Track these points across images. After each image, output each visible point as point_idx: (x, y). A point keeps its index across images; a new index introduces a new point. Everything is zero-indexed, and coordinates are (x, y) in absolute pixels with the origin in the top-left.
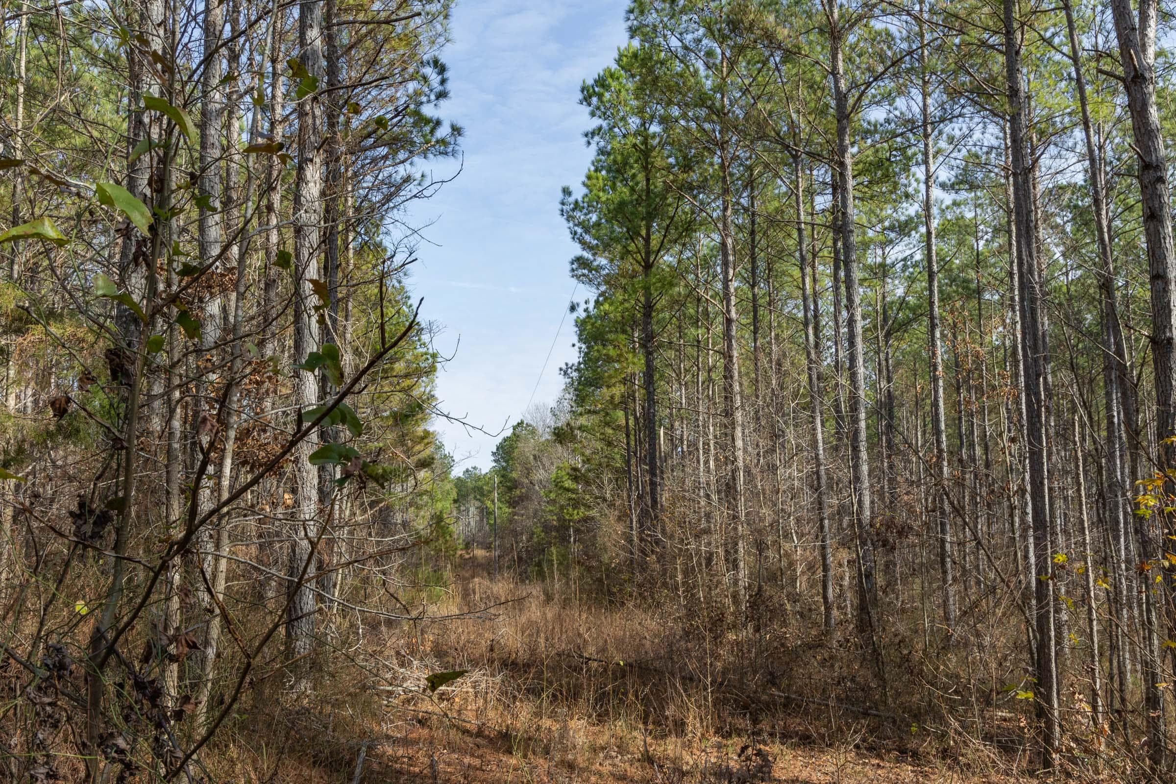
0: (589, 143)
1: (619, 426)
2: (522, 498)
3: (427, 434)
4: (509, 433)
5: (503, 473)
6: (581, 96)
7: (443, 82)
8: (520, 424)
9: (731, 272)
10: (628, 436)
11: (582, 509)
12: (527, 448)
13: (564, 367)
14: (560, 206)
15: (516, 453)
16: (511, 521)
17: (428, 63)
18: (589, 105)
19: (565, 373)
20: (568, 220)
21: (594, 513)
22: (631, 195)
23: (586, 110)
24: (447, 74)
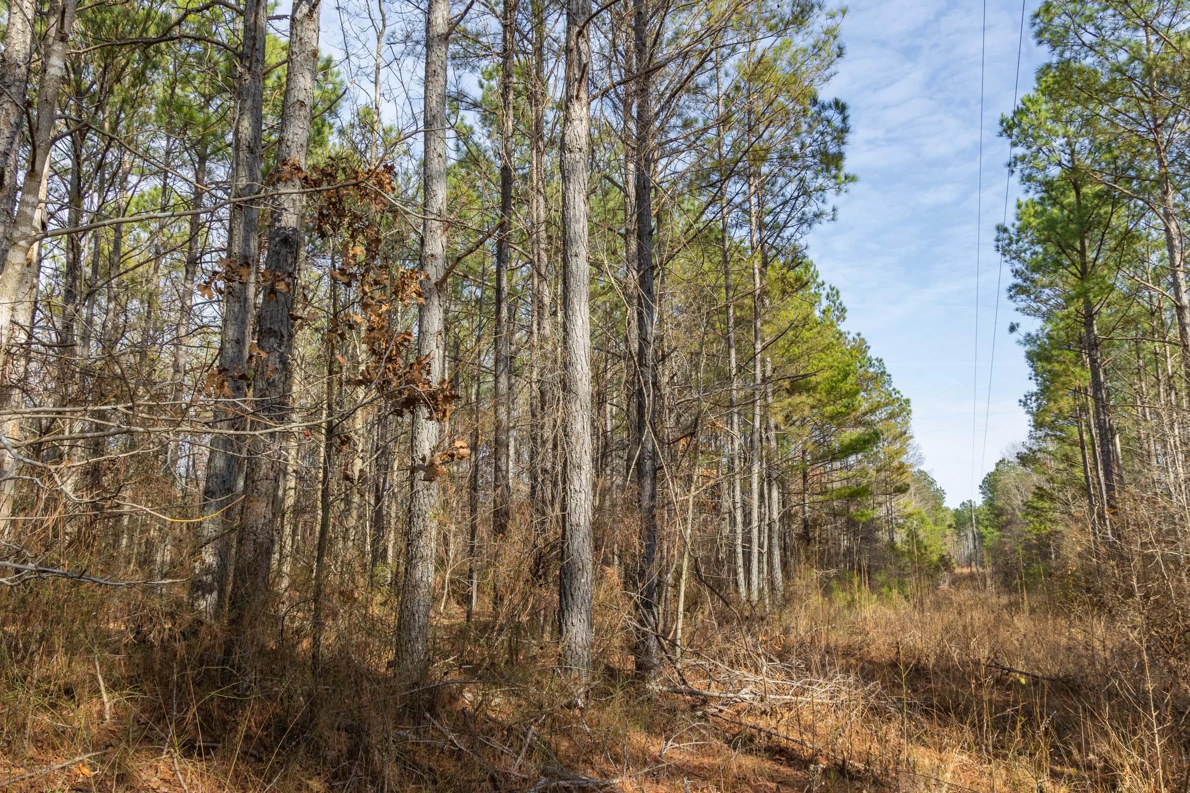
0: (1013, 172)
1: (1075, 441)
2: (1009, 523)
3: (902, 466)
4: (992, 468)
5: (990, 503)
6: (1000, 129)
7: (844, 119)
8: (1002, 461)
9: (1178, 257)
10: (1083, 448)
11: (1049, 524)
12: (1008, 480)
13: (1023, 399)
14: (995, 243)
15: (1000, 485)
16: (1000, 542)
17: (830, 106)
18: (1010, 136)
19: (1025, 404)
20: (1004, 254)
21: (1060, 528)
22: (1062, 211)
23: (1006, 141)
24: (848, 112)
